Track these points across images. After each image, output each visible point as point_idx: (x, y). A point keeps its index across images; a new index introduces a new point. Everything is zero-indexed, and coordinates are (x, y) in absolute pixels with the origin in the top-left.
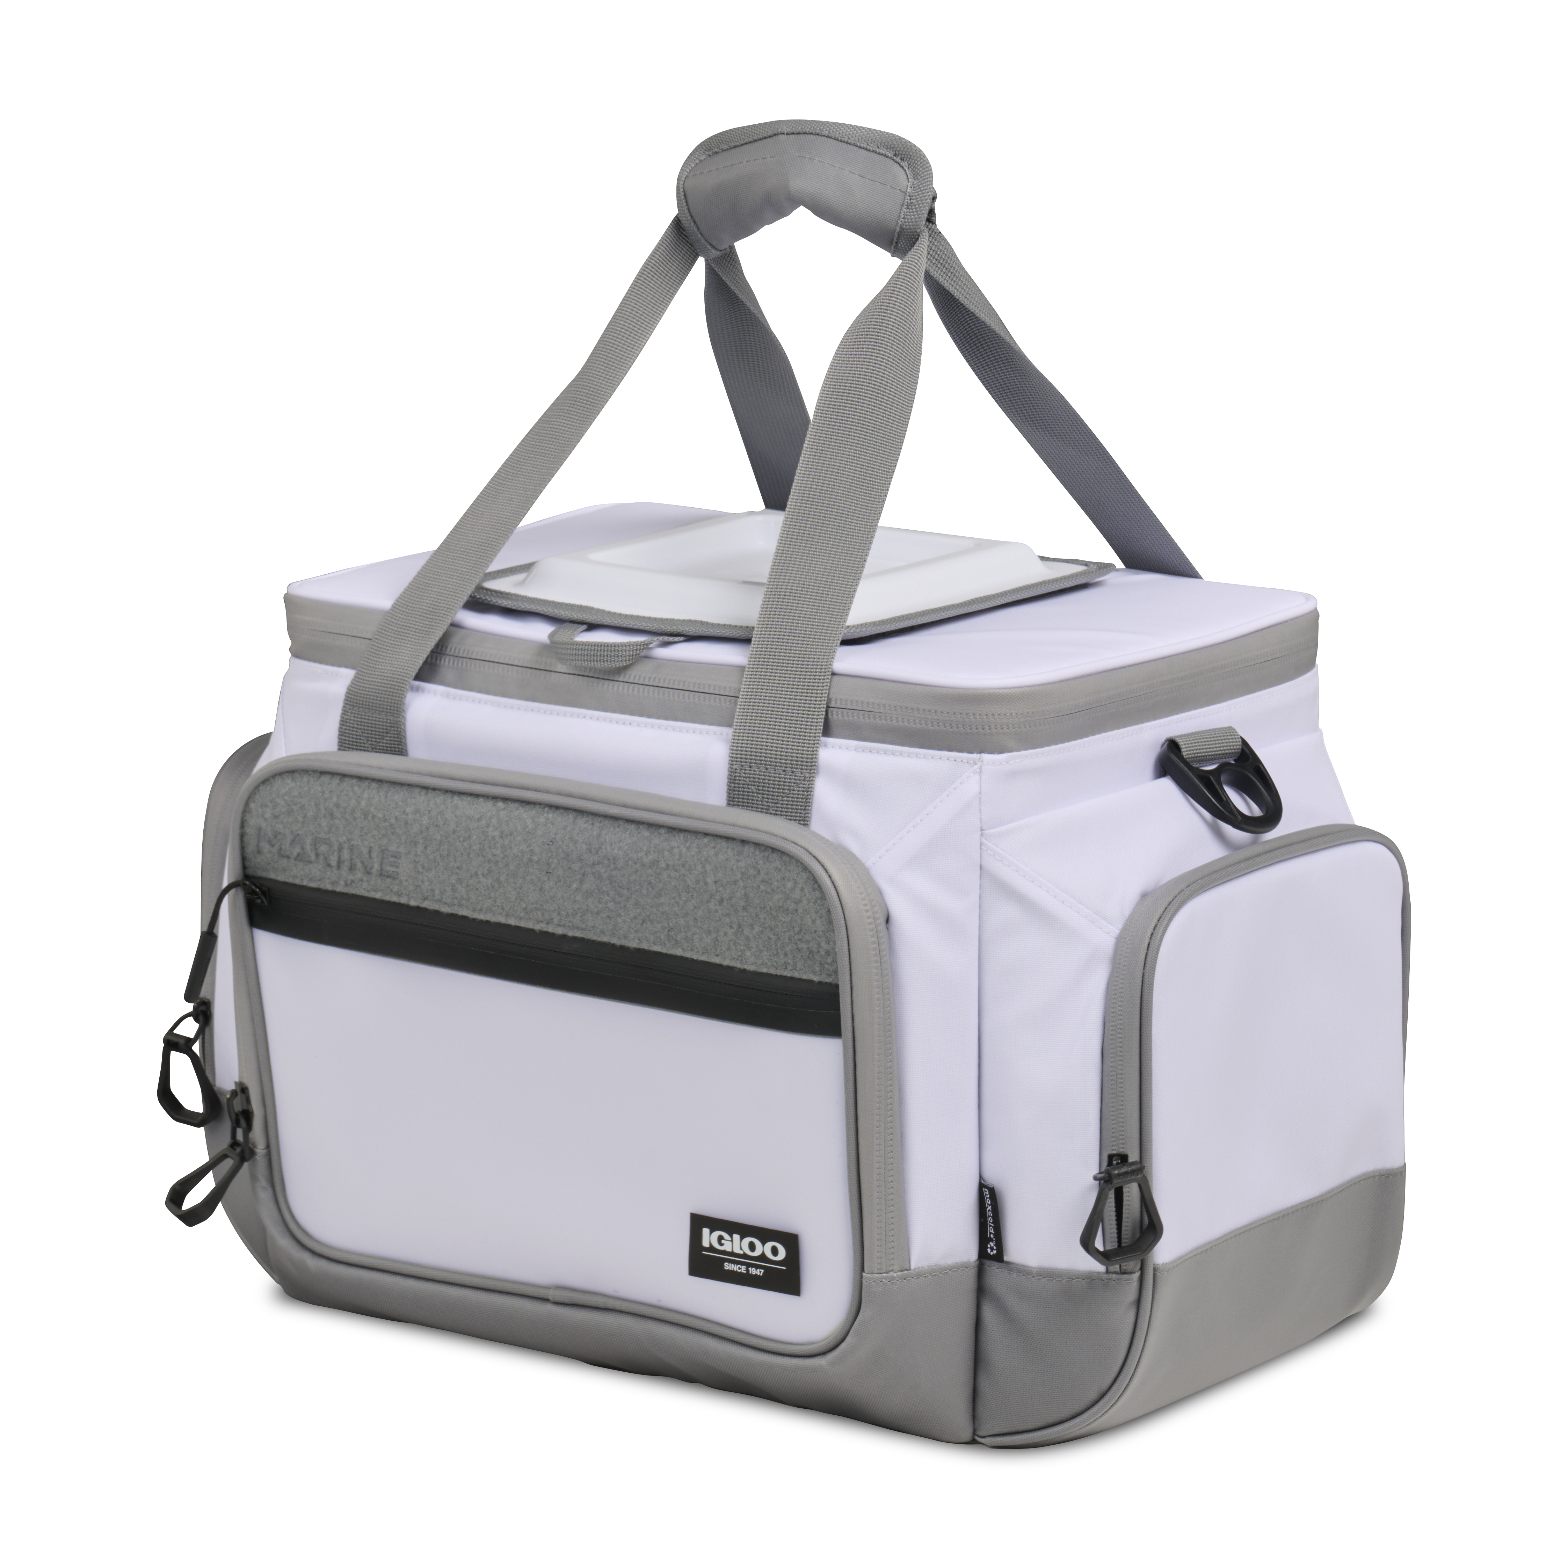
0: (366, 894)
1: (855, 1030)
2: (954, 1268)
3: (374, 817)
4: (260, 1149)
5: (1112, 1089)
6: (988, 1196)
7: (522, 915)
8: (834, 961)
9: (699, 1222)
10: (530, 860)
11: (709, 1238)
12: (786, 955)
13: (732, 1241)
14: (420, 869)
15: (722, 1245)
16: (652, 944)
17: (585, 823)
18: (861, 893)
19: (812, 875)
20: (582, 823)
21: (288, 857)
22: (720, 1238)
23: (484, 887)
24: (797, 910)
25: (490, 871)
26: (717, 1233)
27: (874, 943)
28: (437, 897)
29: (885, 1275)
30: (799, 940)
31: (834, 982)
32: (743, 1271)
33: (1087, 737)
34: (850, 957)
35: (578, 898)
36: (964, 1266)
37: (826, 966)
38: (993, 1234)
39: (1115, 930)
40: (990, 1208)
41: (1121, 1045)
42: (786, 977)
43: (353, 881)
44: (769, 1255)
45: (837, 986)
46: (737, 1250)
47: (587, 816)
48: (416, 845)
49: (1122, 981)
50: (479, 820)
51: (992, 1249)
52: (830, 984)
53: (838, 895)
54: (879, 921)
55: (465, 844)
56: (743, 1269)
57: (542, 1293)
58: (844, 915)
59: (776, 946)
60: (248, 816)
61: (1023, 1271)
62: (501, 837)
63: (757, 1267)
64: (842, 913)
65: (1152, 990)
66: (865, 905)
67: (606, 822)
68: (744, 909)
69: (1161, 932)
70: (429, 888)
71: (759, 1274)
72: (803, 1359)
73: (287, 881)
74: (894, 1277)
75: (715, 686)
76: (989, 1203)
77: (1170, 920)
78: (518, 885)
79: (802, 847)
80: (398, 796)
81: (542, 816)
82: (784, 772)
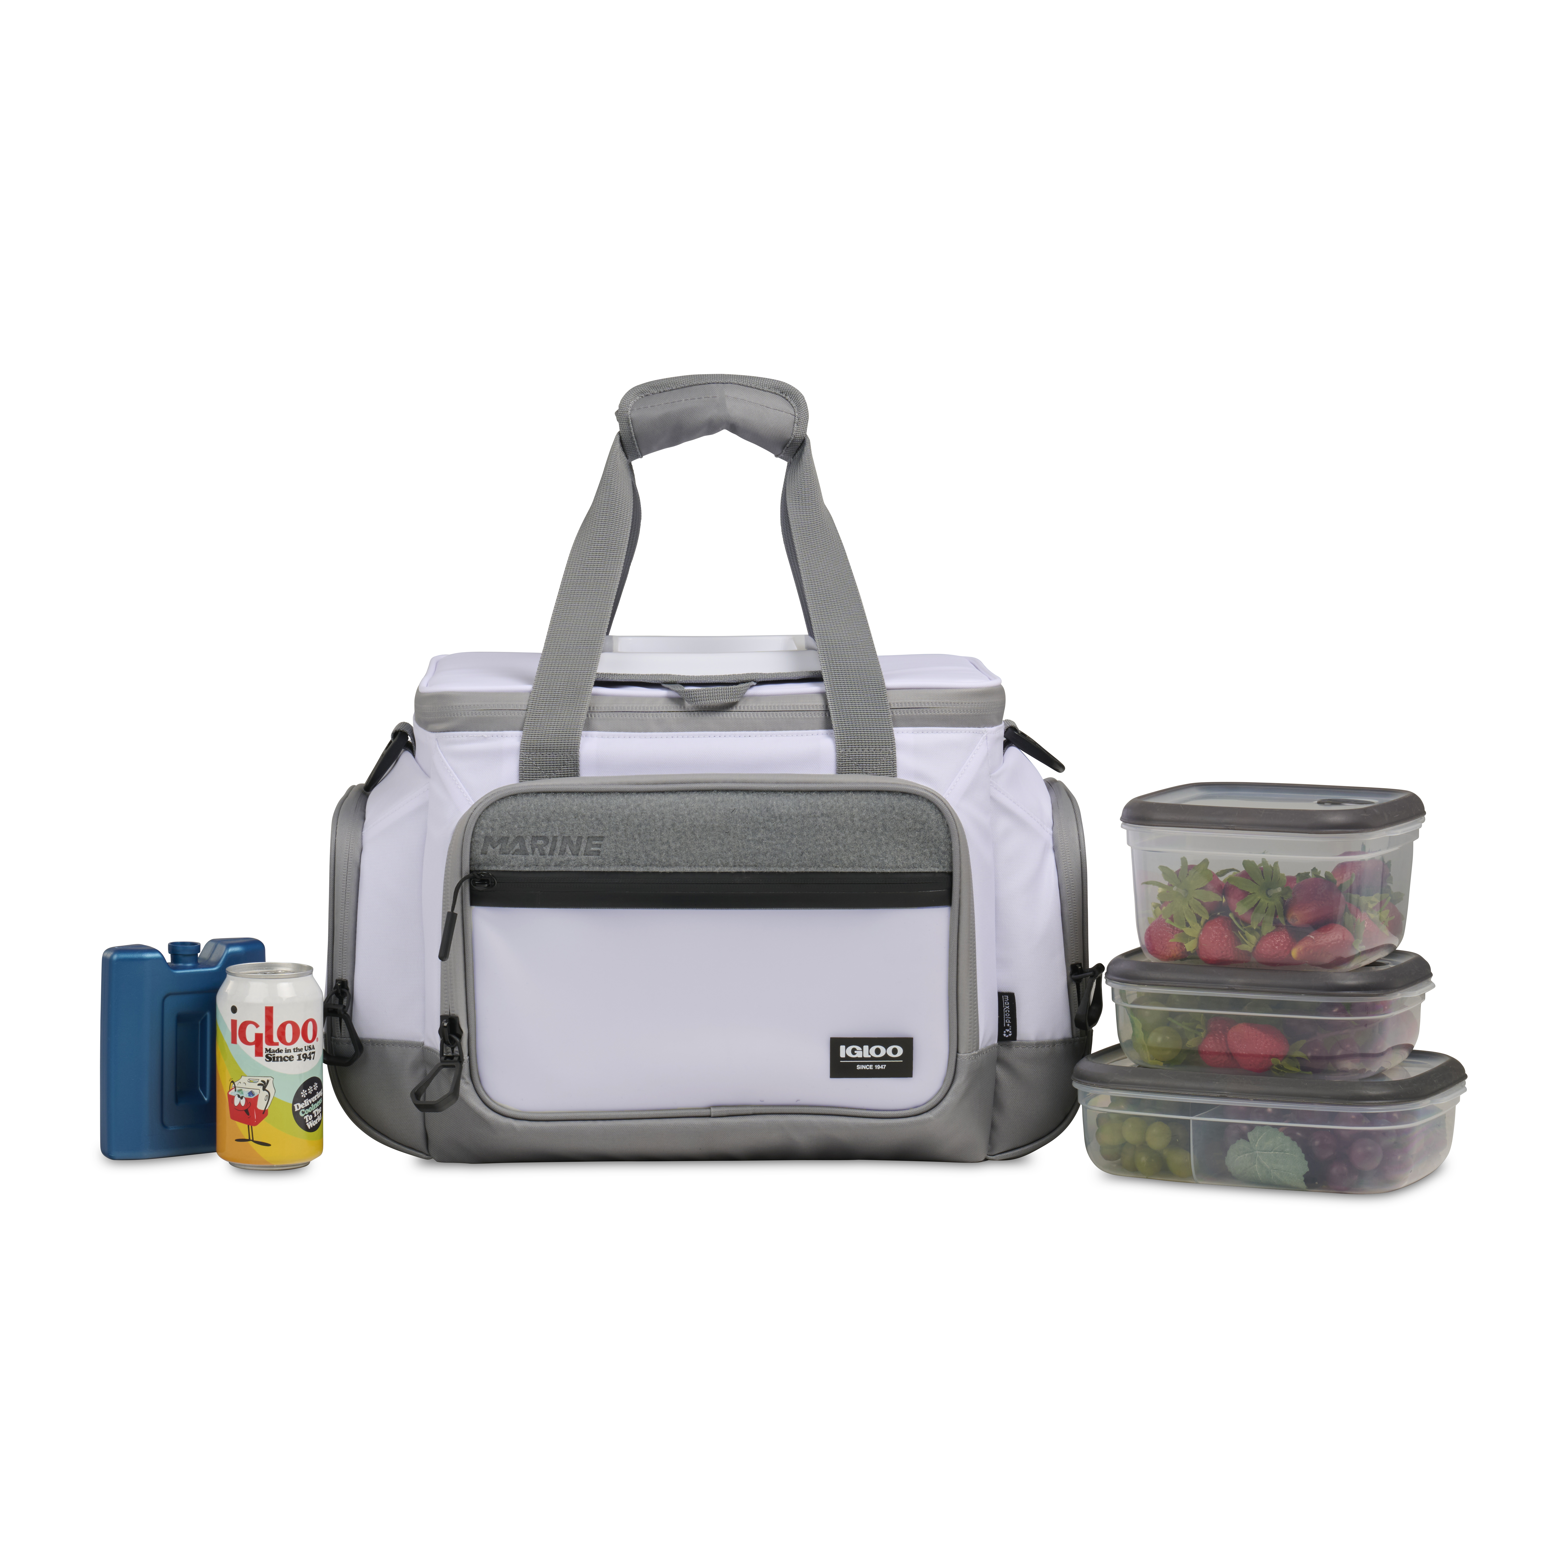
0: (570, 869)
1: (961, 899)
2: (992, 1048)
3: (583, 816)
4: (466, 1057)
7: (704, 864)
8: (951, 858)
9: (836, 1043)
10: (713, 826)
11: (844, 1052)
12: (914, 858)
13: (862, 1050)
14: (620, 845)
20: (750, 797)
22: (853, 1051)
23: (673, 849)
24: (923, 828)
25: (679, 838)
28: (632, 862)
29: (971, 1053)
30: (923, 847)
31: (950, 871)
35: (751, 845)
37: (944, 861)
39: (1050, 831)
42: (914, 872)
43: (560, 862)
44: (890, 1054)
46: (866, 1055)
48: (617, 830)
50: (672, 805)
52: (947, 872)
53: (952, 815)
55: (659, 823)
56: (871, 1067)
57: (705, 1113)
61: (1027, 1044)
62: (689, 814)
63: (880, 1064)
70: (626, 857)
74: (973, 1055)
78: (702, 844)
81: (720, 797)
82: (875, 750)
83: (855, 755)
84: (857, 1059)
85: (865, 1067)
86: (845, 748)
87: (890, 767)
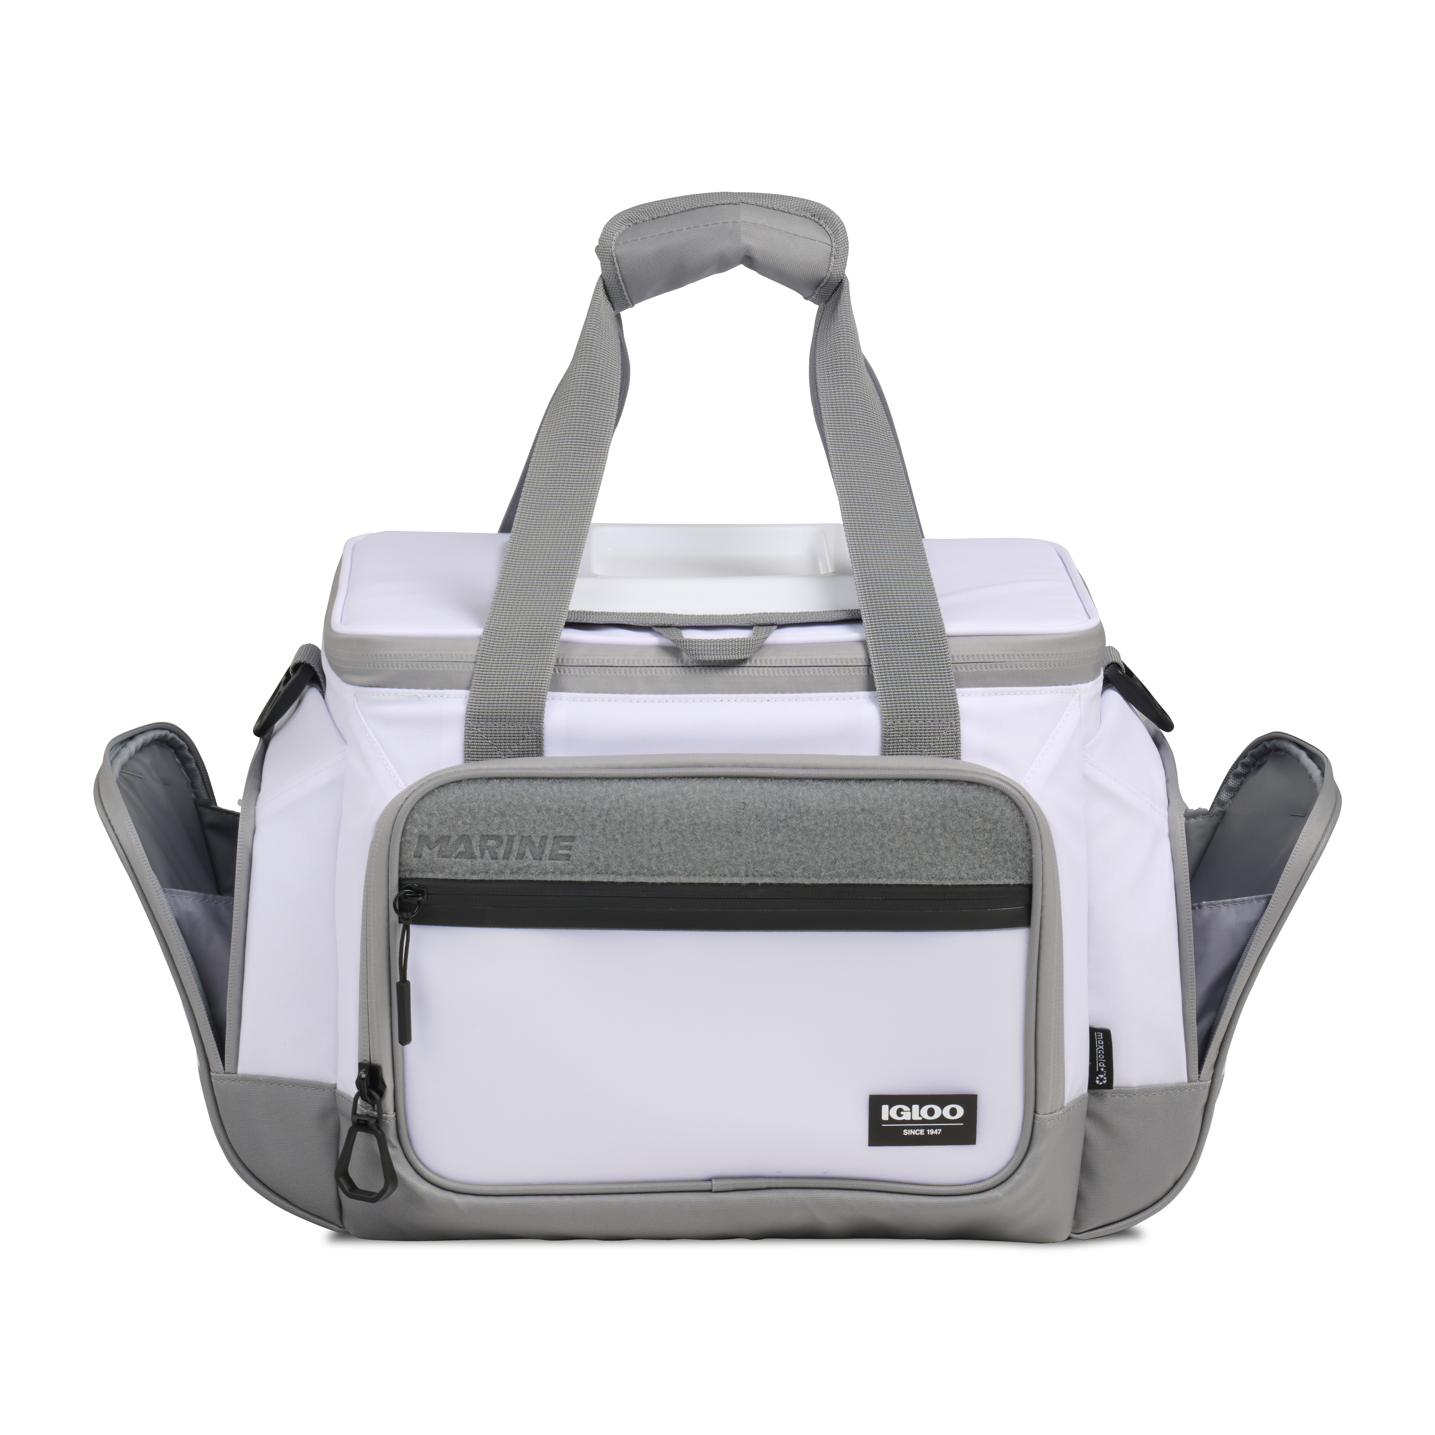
2: (1079, 1100)
3: (548, 810)
4: (390, 1114)
7: (706, 873)
8: (1032, 867)
9: (876, 1102)
10: (718, 825)
11: (887, 1112)
12: (982, 867)
13: (911, 1111)
14: (596, 848)
17: (775, 787)
19: (1011, 798)
20: (770, 786)
22: (899, 1112)
23: (665, 854)
24: (994, 829)
25: (674, 840)
26: (895, 1108)
28: (614, 869)
30: (994, 853)
31: (1029, 882)
32: (921, 1134)
34: (1043, 860)
35: (769, 849)
36: (1081, 1098)
37: (1021, 871)
38: (1104, 1068)
39: (1165, 812)
42: (982, 885)
43: (518, 869)
44: (947, 1115)
45: (1030, 886)
46: (916, 1117)
47: (775, 780)
48: (594, 828)
50: (665, 797)
52: (1024, 885)
53: (1033, 811)
55: (648, 820)
56: (922, 1132)
57: (704, 1186)
59: (972, 861)
60: (410, 826)
62: (688, 808)
63: (934, 1128)
64: (1037, 826)
67: (794, 782)
70: (605, 863)
71: (936, 1133)
72: (980, 1195)
73: (443, 877)
74: (1057, 1114)
78: (703, 848)
81: (726, 787)
82: (932, 721)
83: (907, 727)
85: (914, 1132)
86: (893, 719)
87: (952, 744)
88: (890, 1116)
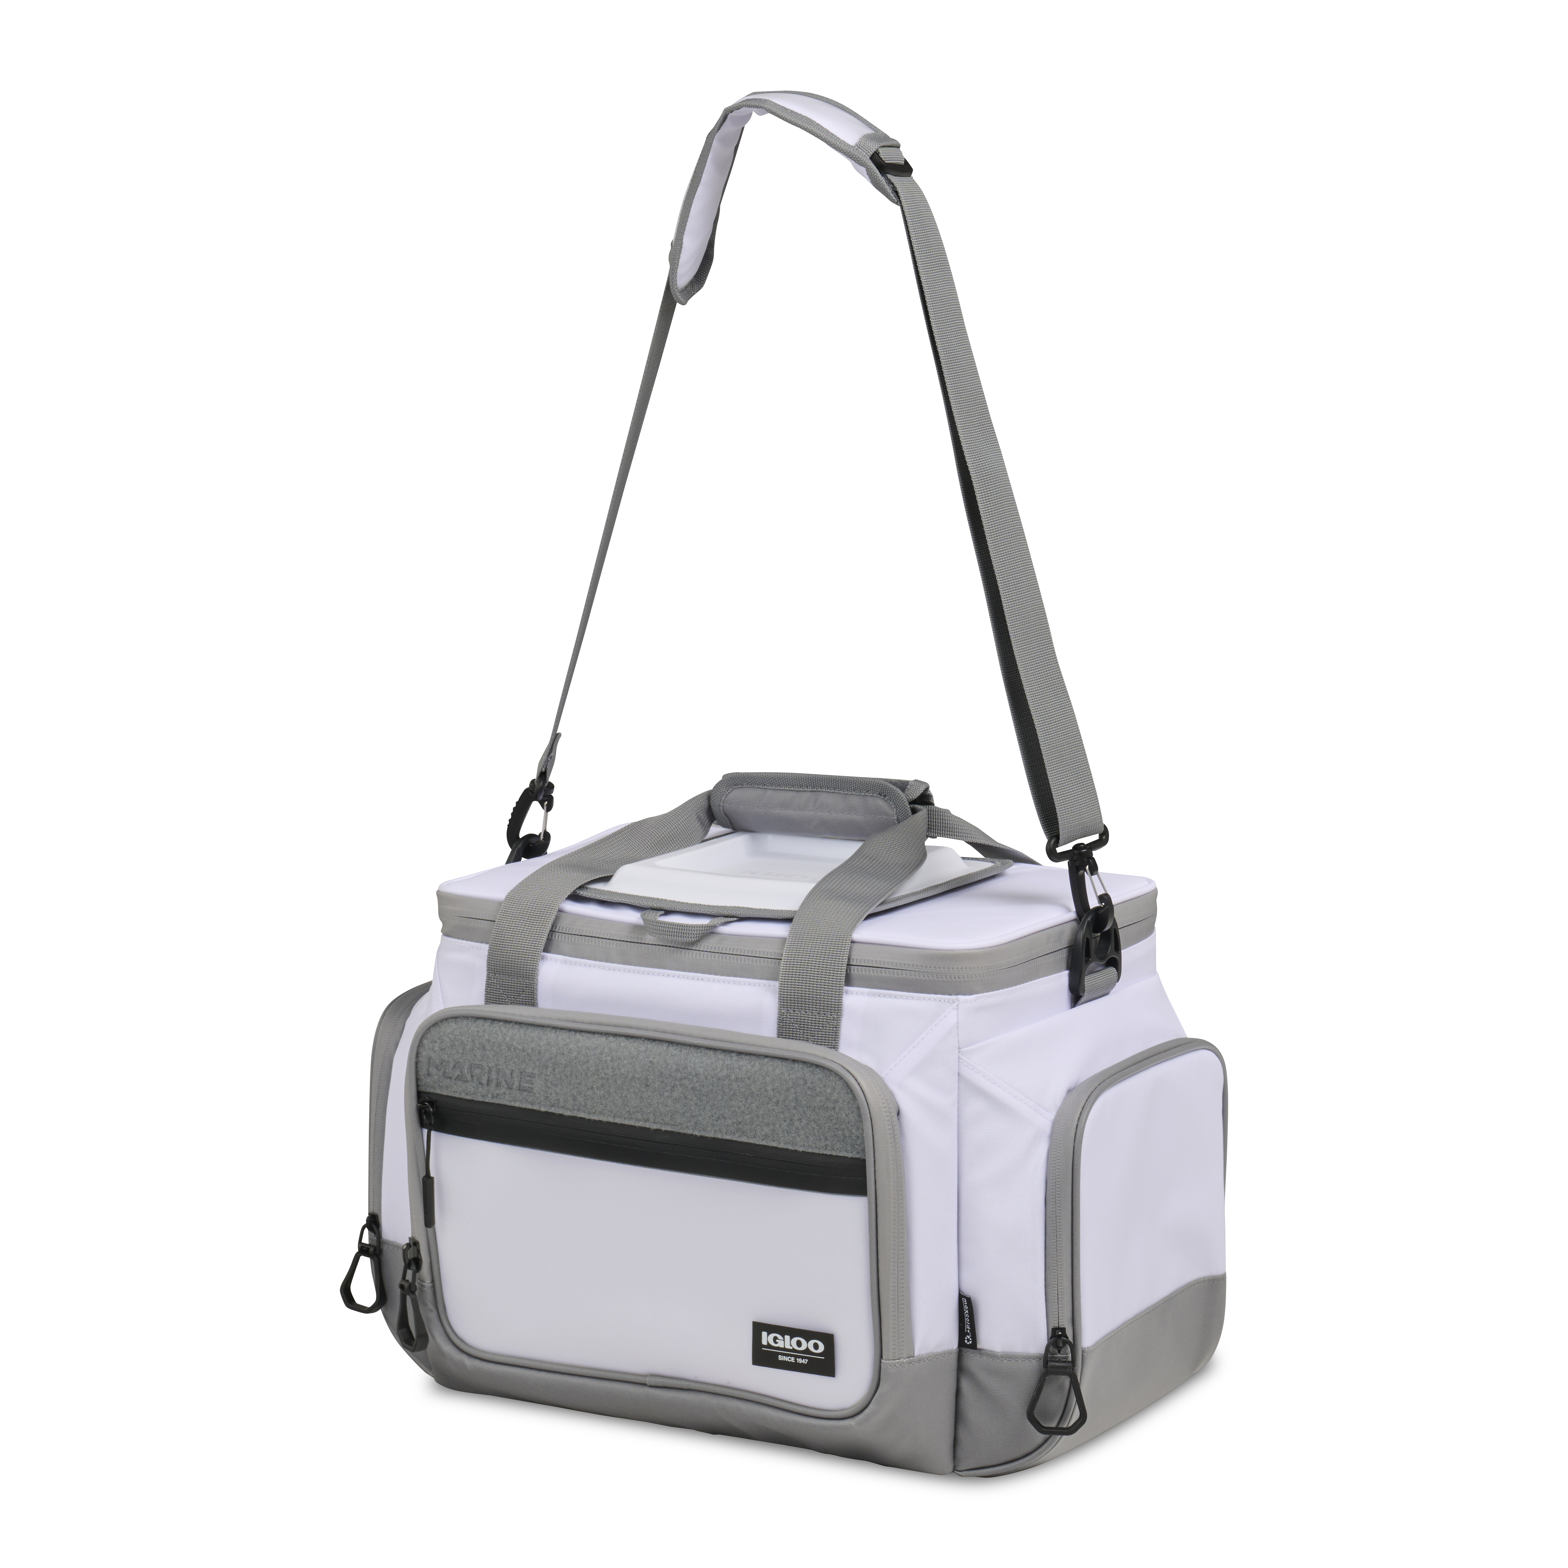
0: (508, 1104)
1: (877, 1190)
2: (943, 1354)
3: (515, 1049)
4: (428, 1283)
5: (1053, 1227)
6: (966, 1304)
7: (626, 1116)
8: (863, 1142)
9: (759, 1328)
10: (633, 1077)
11: (766, 1339)
12: (826, 1139)
13: (784, 1340)
14: (550, 1085)
15: (776, 1343)
16: (725, 1135)
17: (675, 1050)
18: (880, 1095)
19: (846, 1083)
20: (672, 1050)
21: (450, 1078)
22: (775, 1339)
23: (597, 1096)
24: (834, 1108)
25: (602, 1086)
26: (772, 1335)
27: (890, 1129)
28: (562, 1104)
29: (897, 1361)
30: (836, 1129)
31: (862, 1157)
33: (1027, 982)
34: (873, 1139)
35: (669, 1102)
36: (950, 1352)
37: (856, 1146)
39: (1051, 1116)
40: (967, 1311)
41: (1059, 1196)
42: (826, 1155)
43: (498, 1095)
45: (864, 1161)
46: (788, 1347)
47: (677, 1046)
48: (546, 1069)
49: (1059, 1151)
50: (596, 1048)
51: (968, 1340)
52: (859, 1159)
53: (865, 1097)
54: (893, 1114)
55: (584, 1066)
56: (792, 1360)
57: (641, 1380)
58: (869, 1110)
59: (819, 1133)
60: (421, 1050)
61: (992, 1355)
62: (612, 1061)
63: (803, 1358)
64: (868, 1110)
65: (1080, 1157)
66: (884, 1103)
67: (691, 1049)
68: (795, 1108)
69: (1085, 1117)
70: (556, 1098)
71: (804, 1362)
72: (837, 1421)
73: (449, 1095)
74: (903, 1362)
75: (764, 952)
76: (967, 1308)
77: (1091, 1108)
78: (624, 1095)
79: (838, 1064)
80: (535, 1033)
81: (643, 1046)
82: (819, 1014)
83: (797, 1016)
84: (778, 1348)
85: (786, 1359)
86: (787, 1008)
87: (832, 1035)
88: (768, 1342)
